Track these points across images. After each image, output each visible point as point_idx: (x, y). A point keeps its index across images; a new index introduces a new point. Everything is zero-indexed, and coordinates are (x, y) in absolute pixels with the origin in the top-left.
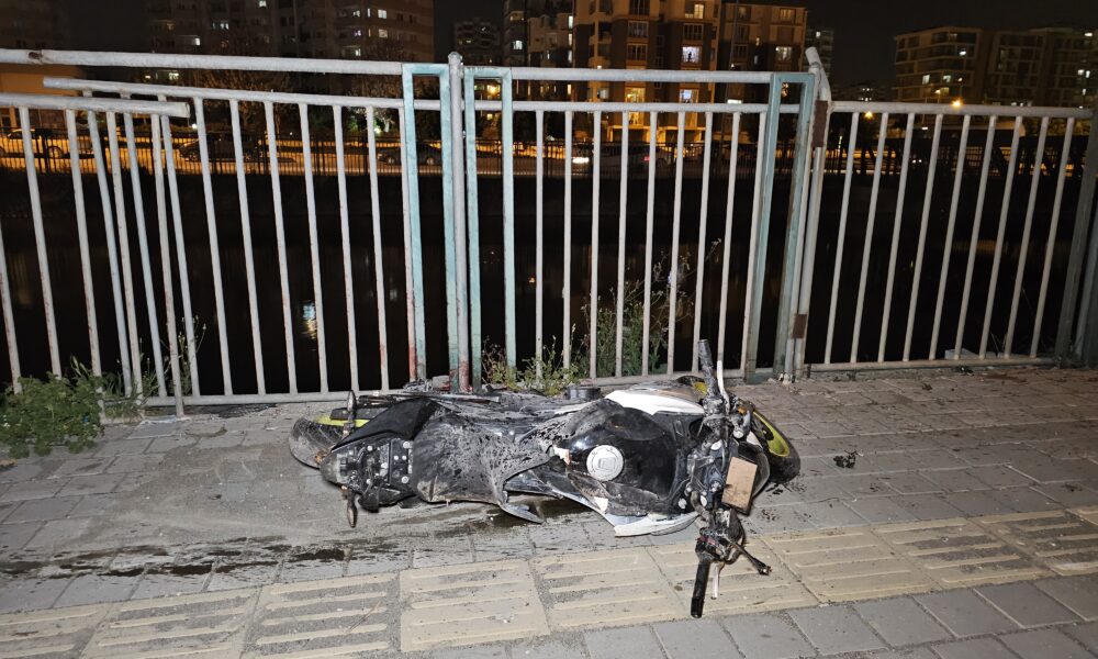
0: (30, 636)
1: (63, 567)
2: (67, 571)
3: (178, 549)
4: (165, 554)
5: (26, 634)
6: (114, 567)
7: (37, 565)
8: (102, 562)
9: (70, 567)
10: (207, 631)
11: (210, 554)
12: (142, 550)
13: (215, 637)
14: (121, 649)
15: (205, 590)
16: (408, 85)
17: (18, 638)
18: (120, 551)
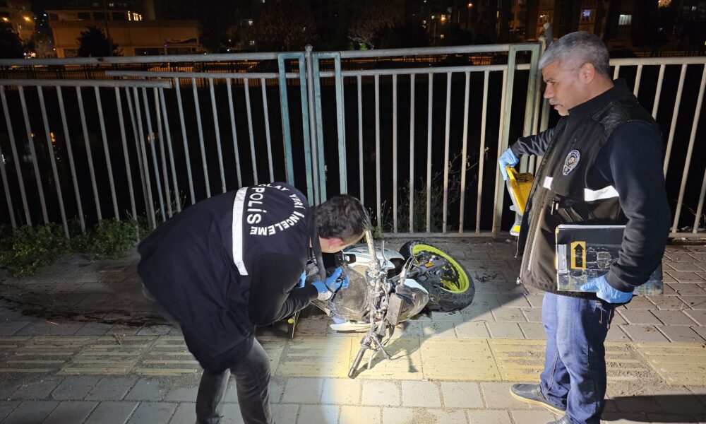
0: (60, 347)
1: (86, 317)
2: (87, 319)
3: (135, 313)
4: (129, 315)
5: (58, 346)
6: (106, 319)
7: (77, 314)
8: (101, 316)
9: (88, 317)
10: (126, 354)
11: (147, 317)
12: (121, 312)
13: (129, 357)
14: (90, 358)
15: (136, 335)
16: (281, 65)
17: (55, 347)
18: (111, 311)
